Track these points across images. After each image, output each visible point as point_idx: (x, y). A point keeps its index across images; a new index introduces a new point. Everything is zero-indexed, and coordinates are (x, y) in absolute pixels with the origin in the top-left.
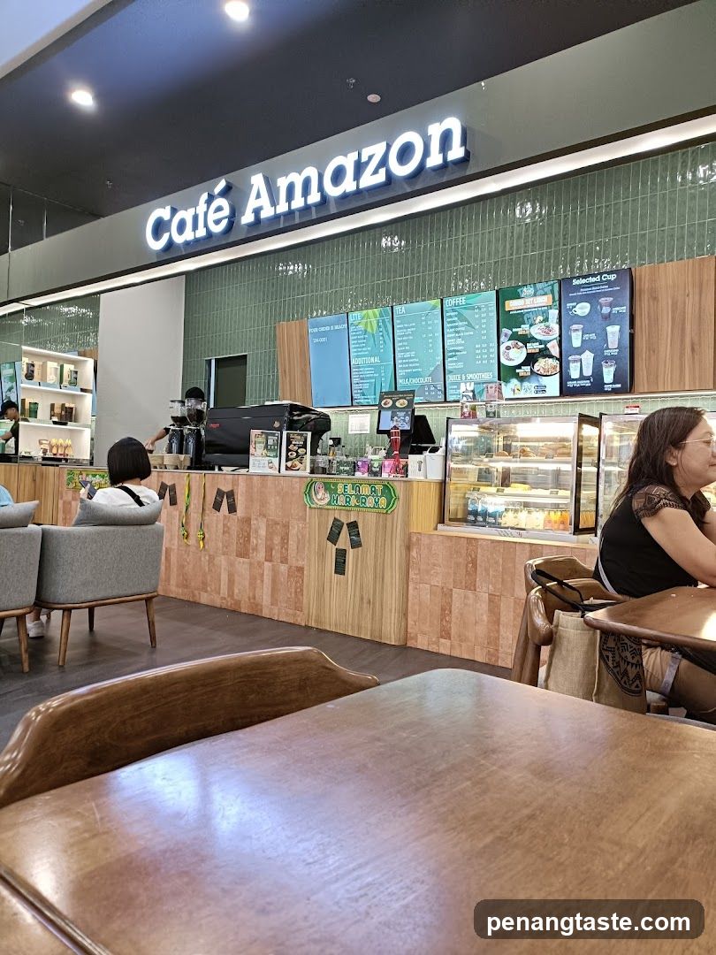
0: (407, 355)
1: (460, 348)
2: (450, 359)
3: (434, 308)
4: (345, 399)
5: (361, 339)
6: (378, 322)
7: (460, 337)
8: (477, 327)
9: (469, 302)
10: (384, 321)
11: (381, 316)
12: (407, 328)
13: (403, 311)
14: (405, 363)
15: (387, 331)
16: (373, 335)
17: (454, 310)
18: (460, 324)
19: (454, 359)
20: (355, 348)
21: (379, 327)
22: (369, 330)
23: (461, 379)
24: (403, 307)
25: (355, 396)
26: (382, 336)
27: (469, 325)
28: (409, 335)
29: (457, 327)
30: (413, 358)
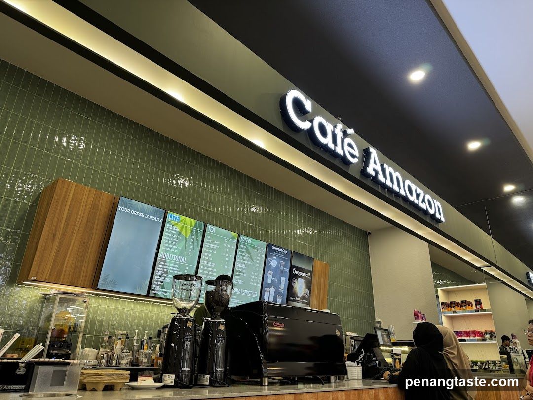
0: (209, 264)
1: (244, 271)
2: (236, 276)
3: (233, 238)
4: (141, 288)
5: (174, 238)
6: (192, 230)
7: (245, 263)
8: (255, 261)
9: (253, 243)
10: (197, 232)
11: (196, 226)
12: (213, 244)
13: (214, 231)
14: (206, 270)
15: (198, 240)
16: (186, 238)
17: (245, 245)
18: (247, 255)
19: (239, 277)
20: (166, 243)
21: (192, 234)
22: (183, 233)
23: (240, 292)
24: (214, 228)
25: (154, 287)
26: (193, 242)
27: (251, 258)
28: (213, 250)
29: (244, 256)
30: (214, 268)
